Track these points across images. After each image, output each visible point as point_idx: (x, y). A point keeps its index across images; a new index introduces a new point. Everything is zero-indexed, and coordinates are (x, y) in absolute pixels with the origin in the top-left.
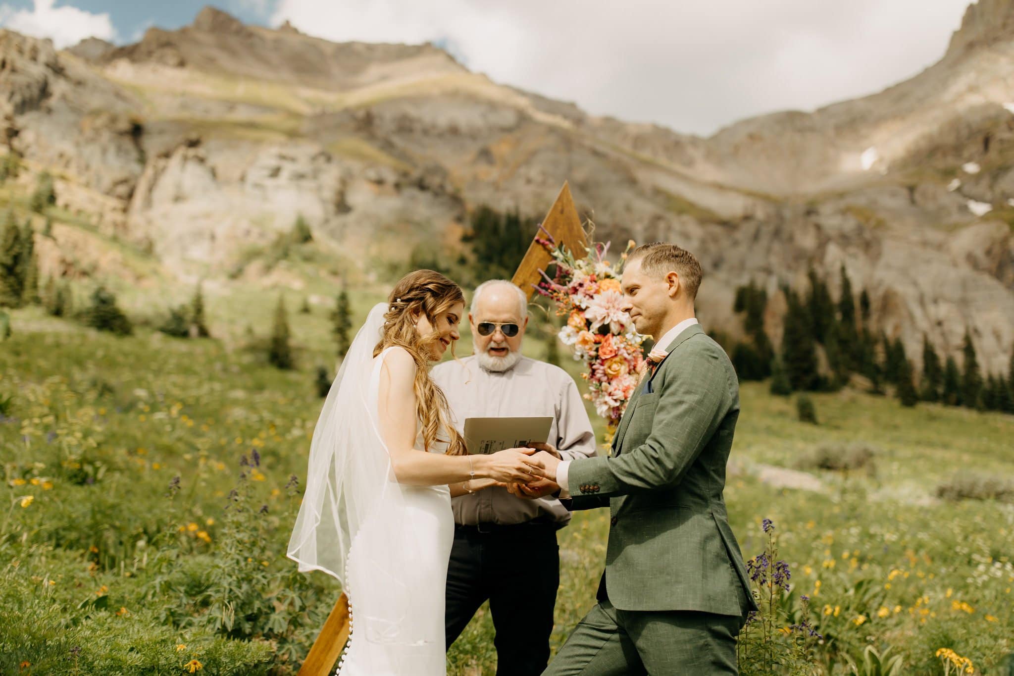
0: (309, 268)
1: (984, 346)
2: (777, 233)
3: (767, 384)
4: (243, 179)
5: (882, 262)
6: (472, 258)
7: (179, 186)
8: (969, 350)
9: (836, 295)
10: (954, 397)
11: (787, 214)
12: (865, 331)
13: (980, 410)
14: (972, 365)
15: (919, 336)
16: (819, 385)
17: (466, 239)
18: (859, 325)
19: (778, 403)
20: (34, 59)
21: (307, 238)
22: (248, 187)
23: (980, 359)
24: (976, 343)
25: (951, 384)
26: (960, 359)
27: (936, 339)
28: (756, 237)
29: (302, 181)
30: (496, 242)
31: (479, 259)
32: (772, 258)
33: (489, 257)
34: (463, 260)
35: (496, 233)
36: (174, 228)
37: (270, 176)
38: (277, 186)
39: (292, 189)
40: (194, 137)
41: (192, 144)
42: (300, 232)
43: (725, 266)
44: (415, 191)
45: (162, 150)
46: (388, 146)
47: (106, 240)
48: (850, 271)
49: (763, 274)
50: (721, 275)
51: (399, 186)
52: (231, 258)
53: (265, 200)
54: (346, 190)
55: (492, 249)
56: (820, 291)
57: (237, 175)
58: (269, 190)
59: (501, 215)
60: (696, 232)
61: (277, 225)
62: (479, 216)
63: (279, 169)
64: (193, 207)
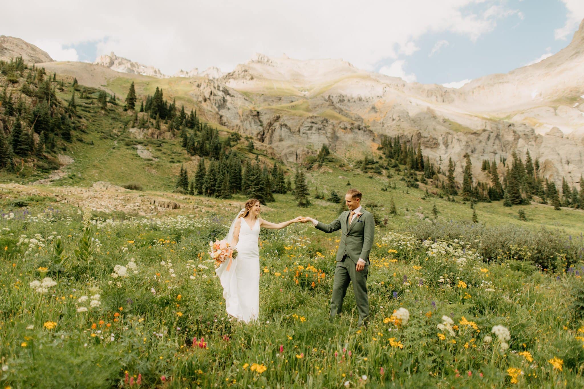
0: (332, 164)
2: (497, 136)
3: (502, 202)
4: (299, 131)
5: (543, 145)
6: (384, 156)
7: (280, 136)
9: (524, 162)
10: (576, 205)
11: (500, 126)
12: (538, 178)
15: (562, 179)
16: (522, 202)
17: (379, 149)
18: (535, 176)
19: (507, 210)
20: (219, 89)
21: (328, 153)
22: (301, 134)
25: (575, 200)
26: (579, 188)
27: (568, 180)
28: (488, 138)
29: (320, 131)
30: (392, 150)
31: (386, 157)
32: (496, 147)
33: (391, 156)
34: (381, 158)
35: (391, 147)
36: (282, 151)
37: (309, 130)
38: (312, 133)
39: (317, 134)
40: (278, 115)
41: (278, 118)
42: (326, 151)
43: (477, 152)
44: (357, 130)
45: (269, 121)
46: (341, 111)
47: (270, 159)
48: (530, 152)
49: (493, 154)
50: (475, 155)
51: (351, 129)
52: (305, 161)
53: (308, 138)
54: (334, 132)
55: (391, 153)
56: (518, 162)
57: (297, 130)
58: (309, 135)
59: (391, 138)
60: (464, 138)
61: (315, 148)
62: (383, 139)
63: (312, 127)
64: (286, 143)
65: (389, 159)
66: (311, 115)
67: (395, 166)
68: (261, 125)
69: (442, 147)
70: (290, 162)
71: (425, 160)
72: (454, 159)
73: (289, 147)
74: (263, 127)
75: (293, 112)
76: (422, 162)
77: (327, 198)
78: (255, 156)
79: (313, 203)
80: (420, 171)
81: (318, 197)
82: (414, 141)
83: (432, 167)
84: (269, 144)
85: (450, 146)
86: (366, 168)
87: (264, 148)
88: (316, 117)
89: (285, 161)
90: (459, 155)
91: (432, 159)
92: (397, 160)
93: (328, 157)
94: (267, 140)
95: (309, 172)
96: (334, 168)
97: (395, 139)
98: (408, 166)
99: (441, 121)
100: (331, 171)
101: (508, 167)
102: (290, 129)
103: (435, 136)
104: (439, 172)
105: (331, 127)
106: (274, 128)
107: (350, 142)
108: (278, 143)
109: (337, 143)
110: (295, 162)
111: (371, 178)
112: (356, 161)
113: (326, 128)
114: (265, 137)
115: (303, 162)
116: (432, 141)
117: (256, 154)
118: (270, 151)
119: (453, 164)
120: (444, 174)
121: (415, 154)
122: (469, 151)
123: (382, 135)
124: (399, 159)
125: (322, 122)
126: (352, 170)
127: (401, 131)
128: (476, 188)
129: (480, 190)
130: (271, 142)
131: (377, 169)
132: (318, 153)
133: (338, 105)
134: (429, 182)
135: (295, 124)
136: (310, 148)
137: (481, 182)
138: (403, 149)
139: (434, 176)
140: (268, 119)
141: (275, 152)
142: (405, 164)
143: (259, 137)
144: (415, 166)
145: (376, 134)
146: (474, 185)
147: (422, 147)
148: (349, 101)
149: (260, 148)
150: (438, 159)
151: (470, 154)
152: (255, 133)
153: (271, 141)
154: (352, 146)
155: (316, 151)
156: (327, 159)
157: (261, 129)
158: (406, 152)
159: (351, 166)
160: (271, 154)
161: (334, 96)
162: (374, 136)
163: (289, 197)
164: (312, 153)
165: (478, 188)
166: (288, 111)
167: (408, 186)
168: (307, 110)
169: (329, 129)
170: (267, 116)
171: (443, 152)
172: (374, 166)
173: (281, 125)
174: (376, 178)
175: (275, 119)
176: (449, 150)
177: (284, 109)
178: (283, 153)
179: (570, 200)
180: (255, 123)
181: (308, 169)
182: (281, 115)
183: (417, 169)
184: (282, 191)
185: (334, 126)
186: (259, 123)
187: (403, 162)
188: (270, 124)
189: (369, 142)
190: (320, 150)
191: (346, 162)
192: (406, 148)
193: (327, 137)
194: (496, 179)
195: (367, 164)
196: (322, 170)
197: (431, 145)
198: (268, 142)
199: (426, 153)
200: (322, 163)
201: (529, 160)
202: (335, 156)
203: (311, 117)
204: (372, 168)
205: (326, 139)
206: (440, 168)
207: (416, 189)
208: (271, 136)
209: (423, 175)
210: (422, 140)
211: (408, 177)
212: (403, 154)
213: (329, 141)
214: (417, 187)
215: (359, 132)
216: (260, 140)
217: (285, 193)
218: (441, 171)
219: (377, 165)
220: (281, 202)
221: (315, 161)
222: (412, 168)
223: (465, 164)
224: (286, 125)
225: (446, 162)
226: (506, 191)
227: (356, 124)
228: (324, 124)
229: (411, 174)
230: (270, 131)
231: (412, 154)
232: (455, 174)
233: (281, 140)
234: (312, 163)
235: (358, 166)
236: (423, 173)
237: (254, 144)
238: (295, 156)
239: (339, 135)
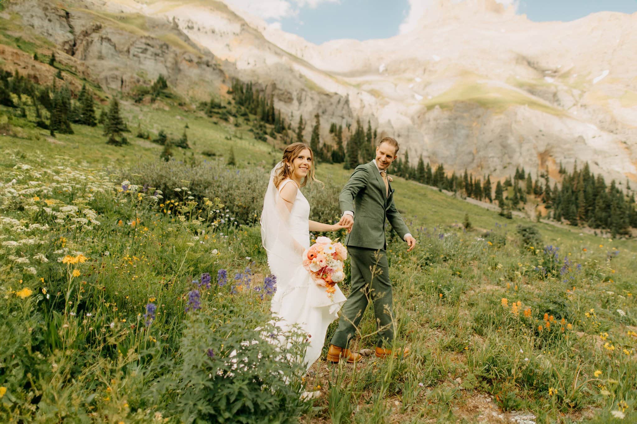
1: (412, 154)
2: (347, 102)
4: (128, 51)
6: (233, 102)
7: (100, 52)
8: (407, 157)
9: (365, 130)
10: (399, 174)
13: (407, 179)
14: (407, 162)
17: (229, 93)
18: (372, 144)
19: (346, 172)
21: (165, 86)
22: (131, 56)
23: (409, 160)
24: (409, 154)
25: (399, 169)
26: (403, 160)
29: (157, 57)
30: (244, 98)
31: (236, 103)
32: (344, 112)
33: (241, 103)
34: (229, 103)
35: (242, 92)
36: (100, 72)
37: (142, 52)
38: (145, 58)
39: (153, 61)
40: (98, 24)
41: (98, 28)
42: (162, 83)
43: (327, 113)
44: (204, 66)
45: (84, 29)
46: (187, 39)
47: (81, 79)
48: (371, 122)
49: (341, 118)
50: (325, 117)
51: (198, 63)
52: (133, 91)
53: (140, 62)
54: (176, 63)
55: (242, 100)
56: (360, 129)
57: (126, 49)
58: (142, 59)
59: (244, 84)
60: (317, 98)
61: (149, 77)
62: (235, 83)
63: (146, 50)
64: (108, 63)
65: (239, 105)
66: (146, 34)
67: (244, 115)
68: (71, 32)
69: (295, 102)
70: (113, 89)
71: (276, 113)
72: (306, 117)
73: (111, 69)
74: (75, 35)
75: (122, 25)
76: (273, 114)
77: (153, 137)
78: (57, 71)
79: (132, 142)
80: (270, 124)
81: (141, 136)
82: (268, 91)
83: (283, 122)
84: (82, 59)
85: (303, 103)
86: (211, 112)
87: (71, 63)
88: (153, 38)
89: (104, 87)
90: (311, 113)
91: (283, 113)
92: (247, 108)
93: (165, 91)
94: (79, 53)
95: (137, 106)
96: (172, 106)
97: (248, 85)
98: (258, 117)
99: (298, 75)
100: (167, 108)
101: (352, 132)
102: (115, 46)
103: (290, 91)
104: (289, 128)
105: (172, 55)
106: (90, 39)
107: (195, 78)
108: (95, 61)
109: (179, 77)
110: (120, 90)
111: (215, 123)
112: (200, 101)
113: (166, 55)
114: (77, 50)
115: (131, 92)
116: (286, 95)
117: (57, 68)
118: (81, 68)
119: (304, 122)
120: (294, 131)
121: (267, 105)
122: (320, 112)
123: (233, 78)
124: (250, 107)
125: (161, 47)
126: (194, 112)
127: (255, 78)
128: (322, 149)
129: (325, 151)
130: (85, 58)
131: (224, 114)
132: (152, 84)
133: (185, 31)
134: (278, 137)
135: (123, 41)
136: (142, 76)
137: (326, 143)
138: (254, 97)
139: (284, 131)
140: (83, 26)
141: (90, 71)
142: (255, 114)
143: (67, 47)
144: (266, 118)
145: (227, 75)
146: (321, 145)
147: (276, 100)
148: (199, 29)
149: (65, 61)
150: (290, 114)
151: (320, 114)
152: (61, 40)
153: (85, 56)
154: (197, 84)
155: (150, 81)
156: (164, 93)
157: (71, 37)
158: (258, 101)
159: (194, 107)
160: (83, 73)
161: (181, 19)
162: (225, 77)
163: (99, 131)
164: (145, 82)
165: (324, 149)
166: (114, 23)
167: (256, 138)
168: (143, 27)
169: (170, 58)
170: (83, 22)
171: (296, 108)
172: (220, 111)
173: (102, 38)
174: (222, 125)
175: (94, 28)
176: (302, 107)
177: (110, 18)
178: (102, 75)
179: (396, 169)
180: (61, 27)
181: (136, 101)
182: (103, 25)
183: (268, 121)
184: (89, 121)
185: (176, 55)
186: (69, 29)
187: (253, 112)
188: (86, 34)
189: (218, 83)
190: (156, 81)
191: (187, 100)
192: (258, 97)
193: (166, 67)
194: (340, 143)
195: (213, 107)
196: (155, 105)
197: (285, 99)
198: (80, 57)
199: (279, 106)
200: (156, 96)
201: (370, 129)
202: (175, 92)
203: (147, 38)
204: (218, 113)
205: (165, 70)
206: (290, 124)
207: (263, 143)
208: (86, 49)
209: (273, 129)
210: (276, 92)
211: (257, 129)
212: (255, 103)
213: (169, 72)
214: (265, 140)
215: (207, 69)
216: (67, 52)
217: (94, 125)
218: (291, 127)
219: (224, 111)
220: (83, 135)
221: (146, 92)
222: (262, 119)
223: (314, 124)
224: (109, 40)
225: (297, 119)
226: (347, 155)
227: (205, 59)
228: (164, 50)
229: (261, 126)
230: (84, 42)
231: (264, 104)
232: (304, 133)
233: (101, 58)
234: (143, 95)
235: (201, 108)
236: (273, 126)
237: (56, 55)
238: (120, 83)
239: (181, 67)
